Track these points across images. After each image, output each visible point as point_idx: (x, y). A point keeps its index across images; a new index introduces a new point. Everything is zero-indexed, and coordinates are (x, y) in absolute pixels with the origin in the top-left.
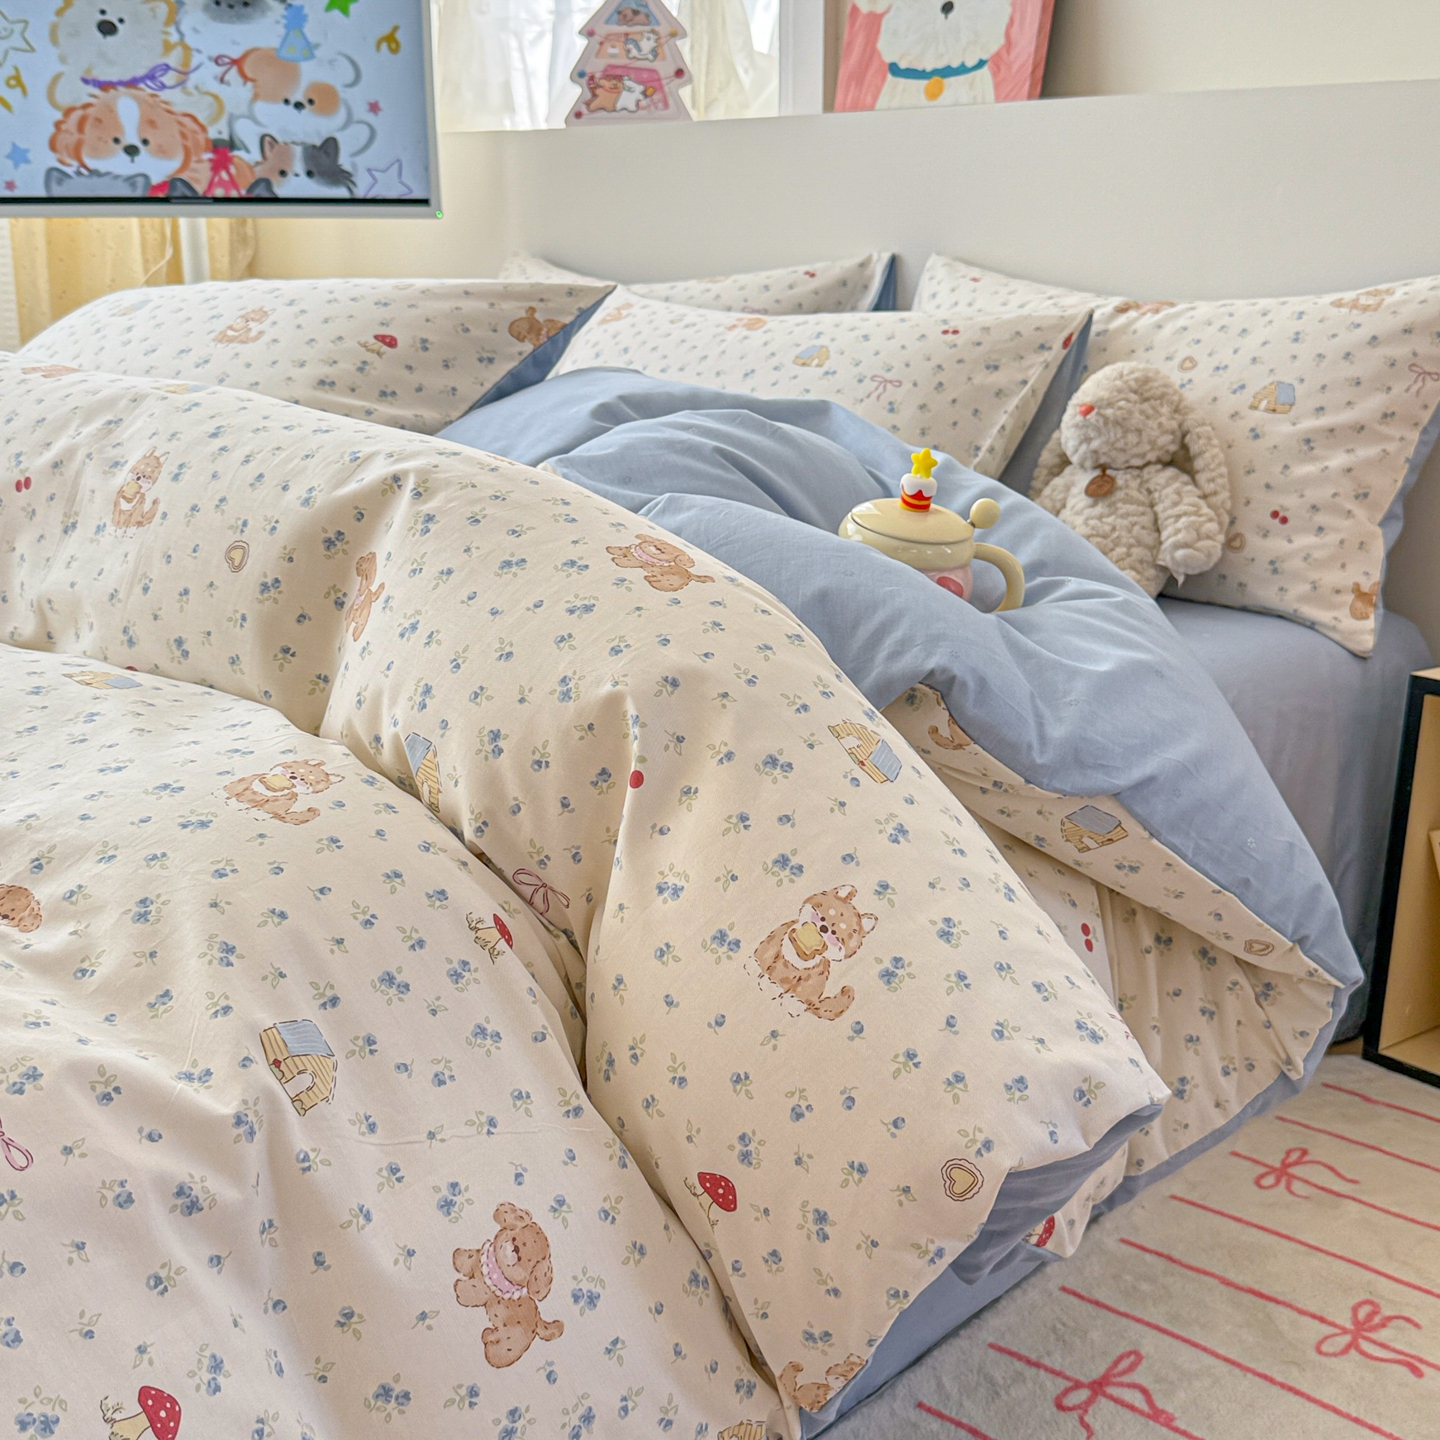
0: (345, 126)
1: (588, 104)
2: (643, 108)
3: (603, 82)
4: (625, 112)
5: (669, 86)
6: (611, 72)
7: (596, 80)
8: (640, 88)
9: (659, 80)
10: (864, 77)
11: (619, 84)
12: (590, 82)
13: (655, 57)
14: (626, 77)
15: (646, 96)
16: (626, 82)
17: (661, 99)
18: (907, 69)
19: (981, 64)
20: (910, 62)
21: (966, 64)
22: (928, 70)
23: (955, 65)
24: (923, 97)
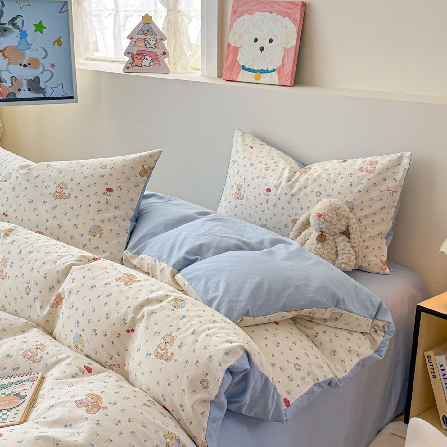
0: (42, 73)
1: (131, 64)
2: (152, 66)
4: (145, 67)
5: (161, 58)
6: (140, 52)
7: (134, 55)
8: (151, 58)
9: (157, 55)
10: (233, 69)
11: (143, 57)
12: (132, 56)
13: (155, 47)
14: (145, 54)
15: (152, 61)
16: (145, 56)
17: (158, 63)
18: (248, 68)
19: (274, 70)
20: (249, 66)
21: (268, 69)
22: (256, 69)
23: (265, 69)
24: (254, 79)
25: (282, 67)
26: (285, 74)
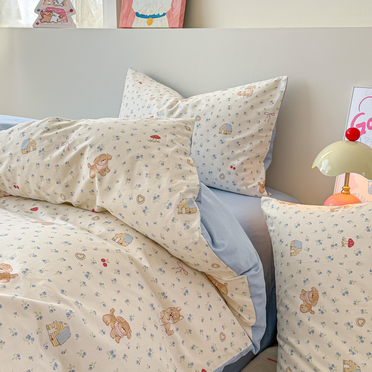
1: (41, 20)
2: (60, 22)
3: (45, 13)
4: (54, 22)
5: (68, 14)
6: (49, 10)
7: (43, 12)
8: (59, 15)
9: (65, 12)
10: (128, 16)
11: (51, 14)
12: (41, 13)
13: (63, 5)
14: (54, 11)
15: (60, 18)
16: (54, 13)
17: (66, 19)
18: (141, 14)
19: (164, 14)
20: (142, 12)
21: (160, 14)
22: (148, 15)
23: (156, 14)
24: (147, 24)
25: (171, 11)
26: (174, 17)
